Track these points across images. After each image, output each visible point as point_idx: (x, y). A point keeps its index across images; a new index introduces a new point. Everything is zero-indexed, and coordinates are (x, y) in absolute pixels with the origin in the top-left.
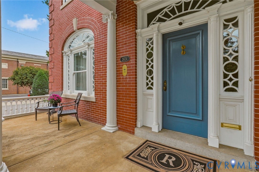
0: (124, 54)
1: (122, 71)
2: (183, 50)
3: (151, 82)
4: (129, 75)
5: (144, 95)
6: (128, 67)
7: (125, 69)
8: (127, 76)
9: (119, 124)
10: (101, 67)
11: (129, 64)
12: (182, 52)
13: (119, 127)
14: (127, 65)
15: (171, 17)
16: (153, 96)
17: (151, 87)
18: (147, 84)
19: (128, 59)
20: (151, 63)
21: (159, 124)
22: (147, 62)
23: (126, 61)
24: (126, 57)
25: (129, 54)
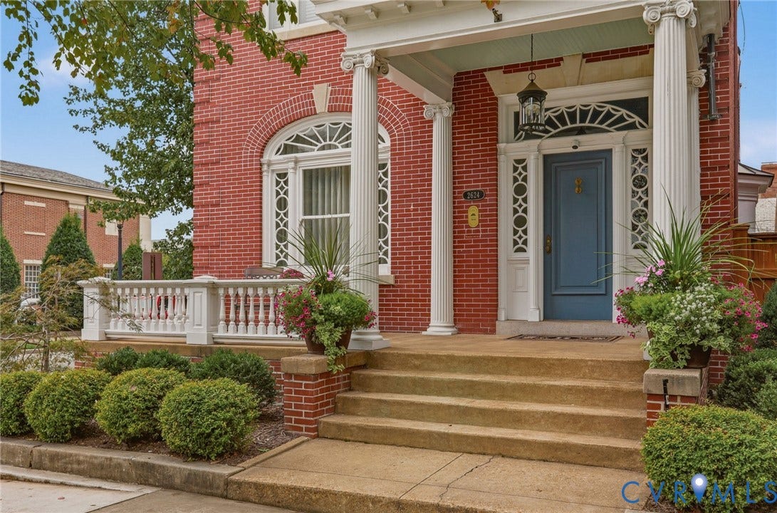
0: (473, 186)
1: (467, 217)
2: (579, 187)
3: (523, 239)
4: (483, 226)
5: (510, 261)
6: (480, 211)
7: (473, 215)
8: (478, 226)
9: (459, 320)
10: (412, 207)
11: (483, 206)
12: (577, 189)
13: (460, 326)
14: (478, 206)
15: (559, 128)
16: (529, 263)
17: (522, 248)
18: (515, 243)
19: (481, 196)
20: (522, 203)
21: (539, 309)
22: (515, 203)
23: (477, 198)
24: (477, 191)
25: (482, 186)
